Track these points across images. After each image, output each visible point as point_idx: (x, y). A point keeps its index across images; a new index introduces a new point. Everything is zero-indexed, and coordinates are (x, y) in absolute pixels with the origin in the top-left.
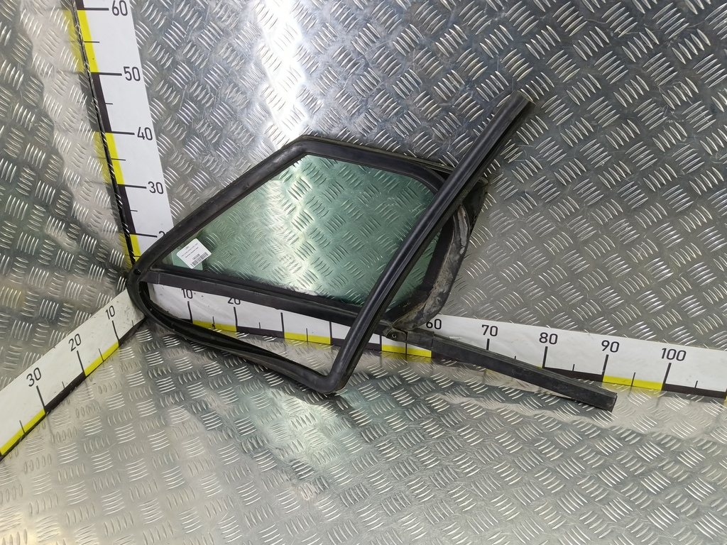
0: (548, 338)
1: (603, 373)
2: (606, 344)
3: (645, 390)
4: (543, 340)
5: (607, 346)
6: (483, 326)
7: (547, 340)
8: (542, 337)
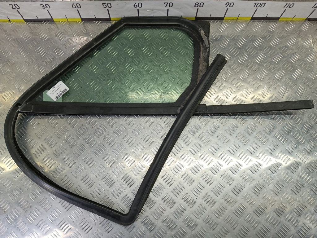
0: (199, 5)
1: (224, 16)
2: (227, 4)
3: (243, 21)
4: (196, 6)
5: (228, 5)
6: (165, 3)
7: (198, 6)
8: (197, 5)
